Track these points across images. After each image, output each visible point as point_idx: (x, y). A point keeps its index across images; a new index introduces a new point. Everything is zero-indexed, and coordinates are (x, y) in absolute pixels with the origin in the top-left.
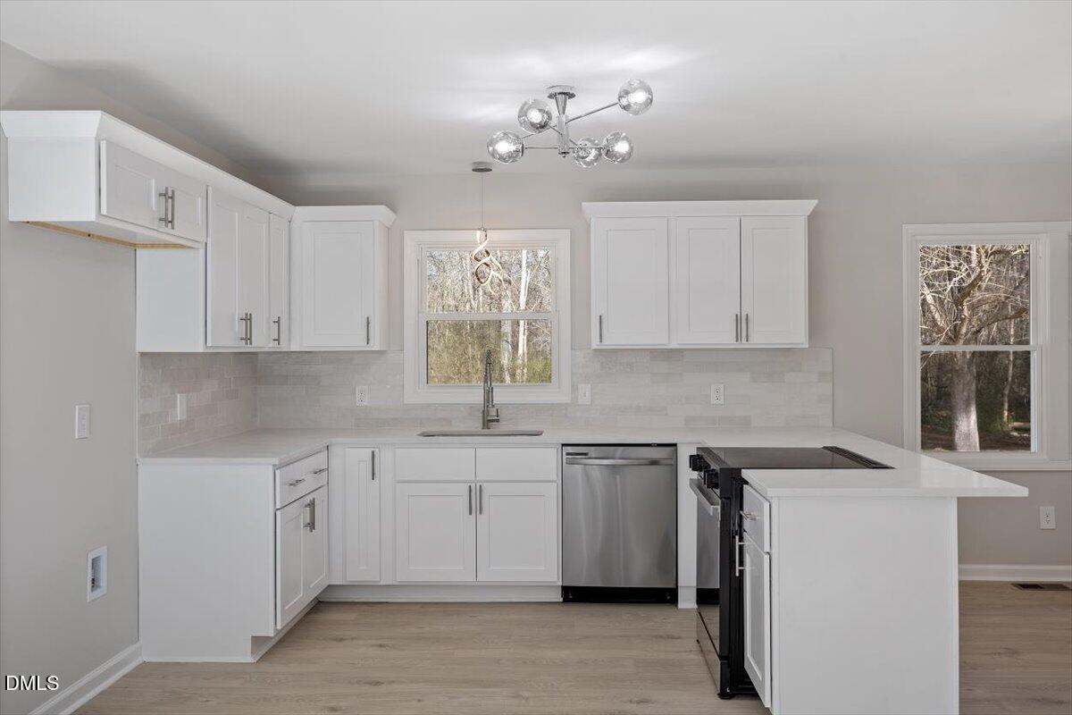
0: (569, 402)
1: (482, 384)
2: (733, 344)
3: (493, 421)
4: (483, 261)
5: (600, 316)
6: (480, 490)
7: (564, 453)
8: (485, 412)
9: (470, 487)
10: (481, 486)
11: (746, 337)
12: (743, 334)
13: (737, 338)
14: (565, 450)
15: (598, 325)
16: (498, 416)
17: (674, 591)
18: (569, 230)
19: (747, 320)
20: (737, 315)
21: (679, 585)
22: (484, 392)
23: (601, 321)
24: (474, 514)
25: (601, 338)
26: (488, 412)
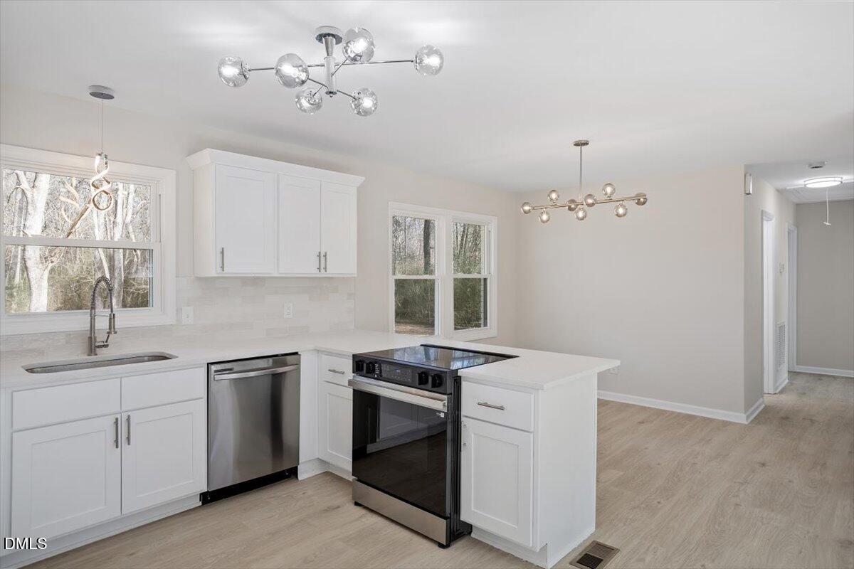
0: (174, 323)
2: (317, 274)
3: (100, 347)
4: (102, 188)
5: (223, 249)
6: (128, 419)
7: (213, 371)
8: (91, 339)
9: (117, 419)
10: (129, 416)
11: (325, 268)
12: (323, 266)
13: (319, 269)
14: (213, 368)
15: (219, 256)
16: (106, 342)
17: (296, 468)
18: (174, 172)
19: (325, 256)
20: (320, 253)
21: (300, 462)
22: (91, 319)
23: (222, 253)
24: (119, 446)
25: (223, 267)
26: (95, 339)
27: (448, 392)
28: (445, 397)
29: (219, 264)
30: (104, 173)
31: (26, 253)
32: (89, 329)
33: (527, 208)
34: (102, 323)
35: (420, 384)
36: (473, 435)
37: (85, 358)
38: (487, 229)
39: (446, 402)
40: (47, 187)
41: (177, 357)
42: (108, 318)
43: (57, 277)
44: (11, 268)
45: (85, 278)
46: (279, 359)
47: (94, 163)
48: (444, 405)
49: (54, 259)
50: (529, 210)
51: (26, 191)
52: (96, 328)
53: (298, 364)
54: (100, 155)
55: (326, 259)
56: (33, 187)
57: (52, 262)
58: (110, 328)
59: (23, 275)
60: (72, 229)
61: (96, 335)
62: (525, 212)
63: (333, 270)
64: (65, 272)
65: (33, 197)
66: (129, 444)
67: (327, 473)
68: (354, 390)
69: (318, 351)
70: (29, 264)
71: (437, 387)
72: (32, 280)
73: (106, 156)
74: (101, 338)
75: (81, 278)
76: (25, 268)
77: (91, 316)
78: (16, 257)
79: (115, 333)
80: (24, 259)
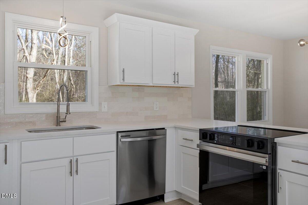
0: (98, 111)
1: (57, 103)
2: (173, 85)
3: (62, 121)
4: (63, 35)
5: (124, 69)
6: (77, 161)
7: (120, 136)
8: (58, 117)
9: (71, 160)
10: (77, 159)
11: (178, 82)
12: (176, 80)
13: (174, 82)
14: (120, 135)
15: (122, 73)
16: (65, 119)
17: (164, 195)
18: (98, 28)
19: (178, 75)
20: (175, 72)
21: (166, 192)
22: (58, 106)
23: (123, 71)
24: (72, 175)
25: (123, 79)
26: (60, 117)
27: (269, 152)
28: (267, 156)
29: (122, 78)
30: (64, 26)
31: (27, 85)
32: (57, 112)
33: (302, 43)
34: (63, 109)
35: (248, 147)
36: (287, 182)
37: (54, 127)
38: (266, 62)
39: (267, 159)
40: (36, 55)
41: (101, 128)
42: (66, 105)
43: (39, 97)
44: (21, 93)
45: (51, 98)
46: (152, 131)
47: (59, 22)
48: (266, 161)
49: (38, 88)
50: (304, 44)
51: (27, 57)
52: (60, 112)
53: (165, 135)
54: (62, 17)
55: (178, 76)
56: (30, 55)
57: (38, 90)
58: (67, 111)
59: (26, 97)
60: (46, 74)
61: (60, 116)
62: (301, 45)
63: (181, 83)
64: (43, 95)
65: (30, 59)
66: (77, 174)
67: (180, 200)
68: (200, 150)
69: (175, 128)
70: (28, 91)
71: (261, 149)
72: (29, 98)
73: (65, 18)
74: (62, 117)
75: (49, 98)
76: (27, 93)
77: (58, 105)
78: (23, 88)
79: (70, 113)
80: (26, 89)
